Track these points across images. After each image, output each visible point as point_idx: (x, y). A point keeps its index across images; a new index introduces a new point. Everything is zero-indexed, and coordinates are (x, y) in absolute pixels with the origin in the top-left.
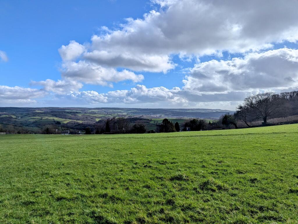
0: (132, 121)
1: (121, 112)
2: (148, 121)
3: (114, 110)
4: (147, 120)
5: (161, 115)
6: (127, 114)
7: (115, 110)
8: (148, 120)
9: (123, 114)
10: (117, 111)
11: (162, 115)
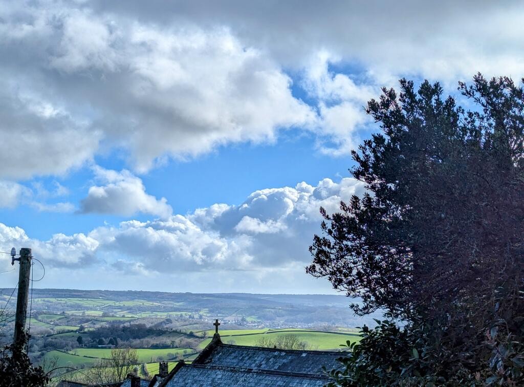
0: (120, 342)
1: (78, 307)
2: (191, 340)
3: (51, 300)
4: (185, 334)
5: (243, 320)
6: (105, 315)
7: (53, 300)
8: (191, 335)
9: (88, 313)
10: (63, 300)
11: (249, 319)
